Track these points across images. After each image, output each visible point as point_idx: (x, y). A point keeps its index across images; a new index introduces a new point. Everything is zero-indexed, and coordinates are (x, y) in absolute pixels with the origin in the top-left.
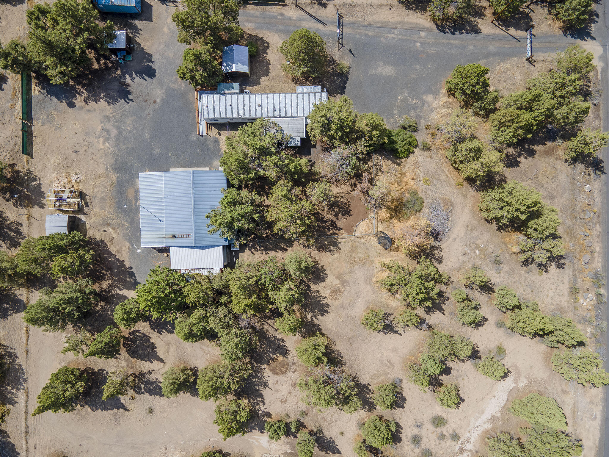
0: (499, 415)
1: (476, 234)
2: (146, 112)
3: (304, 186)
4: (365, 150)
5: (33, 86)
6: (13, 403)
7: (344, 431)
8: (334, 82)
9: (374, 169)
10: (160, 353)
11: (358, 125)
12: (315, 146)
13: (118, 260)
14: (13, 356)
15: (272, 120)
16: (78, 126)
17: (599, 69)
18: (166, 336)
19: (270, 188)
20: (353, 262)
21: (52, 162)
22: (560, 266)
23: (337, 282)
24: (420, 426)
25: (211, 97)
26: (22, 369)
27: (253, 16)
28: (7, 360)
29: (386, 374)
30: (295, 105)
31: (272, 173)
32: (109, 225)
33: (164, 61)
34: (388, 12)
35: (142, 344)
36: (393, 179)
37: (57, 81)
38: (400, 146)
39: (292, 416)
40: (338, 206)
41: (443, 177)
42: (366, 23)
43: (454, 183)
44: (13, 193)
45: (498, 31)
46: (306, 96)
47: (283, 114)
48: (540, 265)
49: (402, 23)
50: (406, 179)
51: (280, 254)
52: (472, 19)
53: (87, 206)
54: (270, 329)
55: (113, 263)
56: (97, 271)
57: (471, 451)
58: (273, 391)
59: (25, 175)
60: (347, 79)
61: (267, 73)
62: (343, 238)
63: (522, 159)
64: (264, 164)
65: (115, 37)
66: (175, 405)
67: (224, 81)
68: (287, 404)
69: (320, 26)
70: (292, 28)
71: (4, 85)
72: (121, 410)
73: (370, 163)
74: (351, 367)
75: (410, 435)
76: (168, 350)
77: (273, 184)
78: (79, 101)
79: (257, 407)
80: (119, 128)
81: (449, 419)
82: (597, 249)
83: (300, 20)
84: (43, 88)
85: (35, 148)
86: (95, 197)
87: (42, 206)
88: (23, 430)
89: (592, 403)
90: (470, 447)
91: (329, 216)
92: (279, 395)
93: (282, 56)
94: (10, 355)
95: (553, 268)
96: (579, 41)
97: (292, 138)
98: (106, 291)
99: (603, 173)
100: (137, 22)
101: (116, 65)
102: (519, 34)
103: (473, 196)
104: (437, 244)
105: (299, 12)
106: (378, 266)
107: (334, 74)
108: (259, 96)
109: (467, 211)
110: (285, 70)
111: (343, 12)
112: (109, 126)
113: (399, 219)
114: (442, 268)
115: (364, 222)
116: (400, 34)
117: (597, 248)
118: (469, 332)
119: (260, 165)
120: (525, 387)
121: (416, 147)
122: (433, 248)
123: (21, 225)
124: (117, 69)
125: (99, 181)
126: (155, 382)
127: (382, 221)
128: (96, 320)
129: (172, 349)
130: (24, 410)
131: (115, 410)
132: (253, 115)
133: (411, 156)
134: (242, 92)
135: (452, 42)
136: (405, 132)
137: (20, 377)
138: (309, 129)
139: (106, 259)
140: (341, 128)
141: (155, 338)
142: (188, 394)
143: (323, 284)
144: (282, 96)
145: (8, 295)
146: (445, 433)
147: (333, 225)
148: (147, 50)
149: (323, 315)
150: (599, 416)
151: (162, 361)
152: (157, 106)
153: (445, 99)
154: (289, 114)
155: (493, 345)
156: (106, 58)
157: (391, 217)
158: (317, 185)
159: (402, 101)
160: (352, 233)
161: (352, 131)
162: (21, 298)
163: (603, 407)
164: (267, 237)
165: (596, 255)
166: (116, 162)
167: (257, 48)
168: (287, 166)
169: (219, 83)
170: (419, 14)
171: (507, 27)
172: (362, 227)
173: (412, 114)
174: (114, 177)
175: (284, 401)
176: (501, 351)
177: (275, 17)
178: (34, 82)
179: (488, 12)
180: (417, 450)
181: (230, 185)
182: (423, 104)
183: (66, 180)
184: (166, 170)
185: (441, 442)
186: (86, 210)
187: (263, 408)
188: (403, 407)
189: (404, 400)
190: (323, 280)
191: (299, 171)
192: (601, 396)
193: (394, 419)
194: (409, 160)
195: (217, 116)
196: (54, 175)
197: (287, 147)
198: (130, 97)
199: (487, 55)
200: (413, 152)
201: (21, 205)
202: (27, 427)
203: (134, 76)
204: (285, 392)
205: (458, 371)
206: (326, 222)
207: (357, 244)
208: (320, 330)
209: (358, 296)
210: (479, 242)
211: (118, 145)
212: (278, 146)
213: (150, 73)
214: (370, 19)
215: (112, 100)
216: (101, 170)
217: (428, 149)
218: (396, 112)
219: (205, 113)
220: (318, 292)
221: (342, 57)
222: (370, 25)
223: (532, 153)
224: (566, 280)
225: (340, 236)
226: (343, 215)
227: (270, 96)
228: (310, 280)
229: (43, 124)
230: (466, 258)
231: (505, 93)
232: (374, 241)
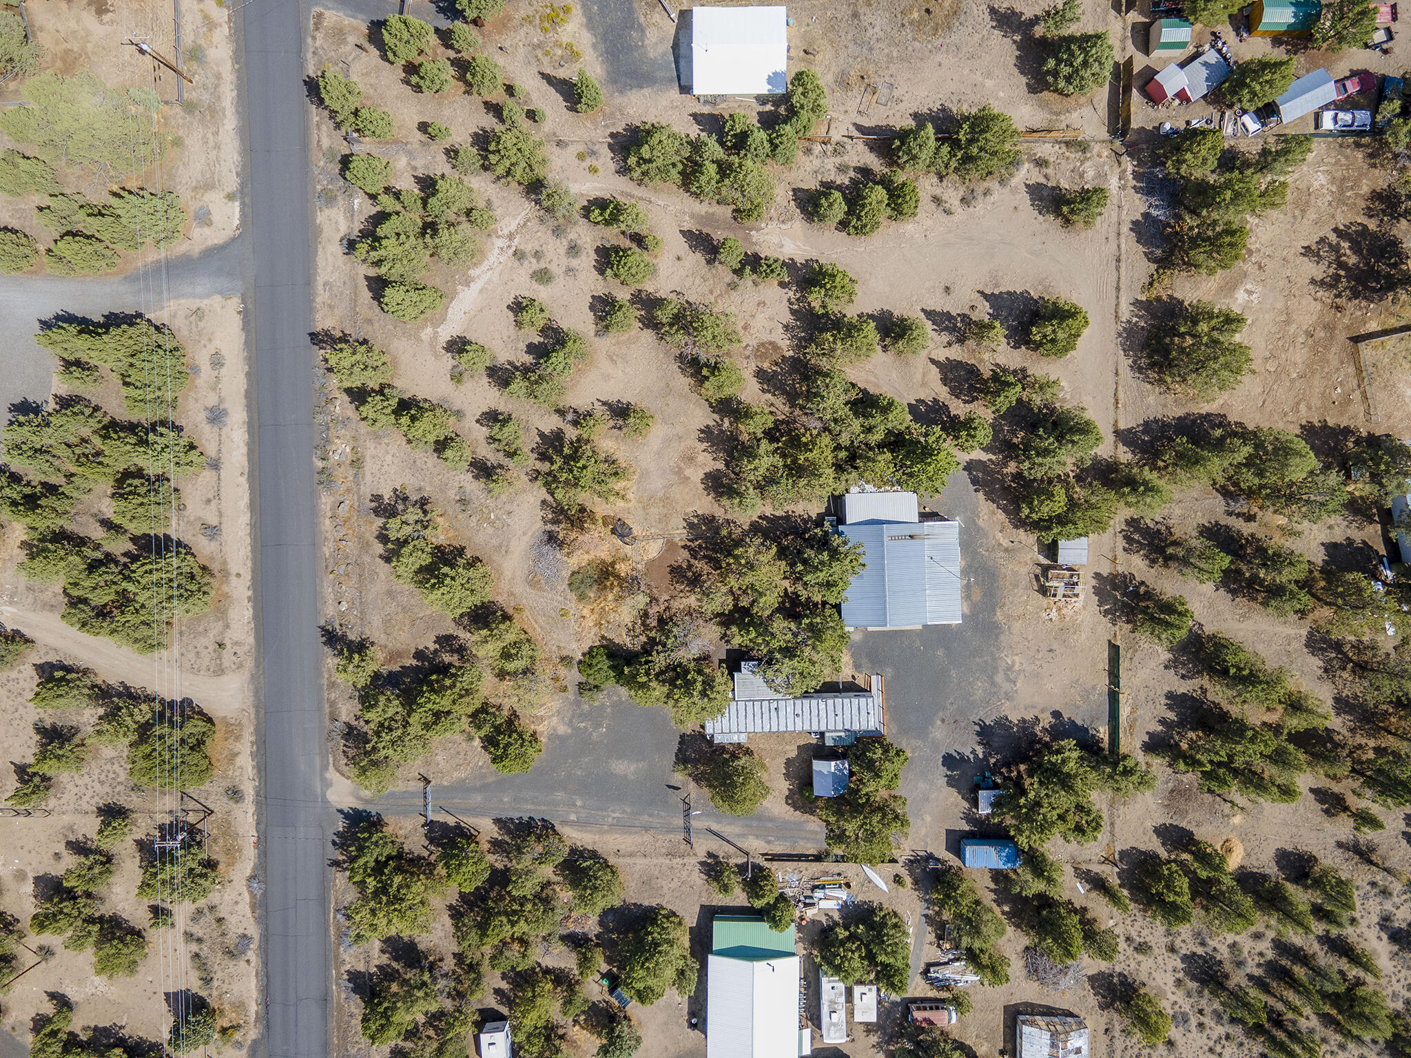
0: (459, 288)
1: (494, 542)
2: (955, 707)
3: (735, 606)
4: (655, 656)
5: (1106, 739)
6: (1137, 303)
7: (677, 263)
8: (694, 751)
9: (638, 631)
10: (935, 373)
11: (666, 689)
12: (721, 661)
13: (993, 501)
14: (1137, 368)
15: (779, 696)
16: (1049, 686)
17: (331, 768)
18: (926, 395)
19: (783, 602)
20: (666, 500)
21: (1084, 636)
22: (377, 498)
23: (688, 472)
24: (569, 270)
25: (864, 727)
26: (1124, 350)
27: (808, 839)
28: (1143, 362)
29: (618, 343)
30: (750, 716)
31: (780, 625)
32: (1006, 550)
33: (930, 777)
34: (622, 847)
35: (960, 384)
36: (612, 617)
37: (1069, 743)
38: (604, 663)
39: (750, 283)
40: (688, 579)
41: (541, 620)
42: (652, 832)
43: (527, 613)
44: (1135, 593)
45: (469, 821)
46: (734, 729)
47: (765, 704)
48: (405, 499)
49: (601, 833)
50: (594, 617)
51: (768, 511)
52: (507, 838)
53: (1037, 577)
54: (782, 406)
55: (999, 497)
56: (1022, 486)
57: (499, 237)
58: (777, 318)
59: (1119, 617)
60: (677, 755)
61: (789, 763)
62: (680, 534)
63: (432, 647)
64: (789, 636)
65: (993, 805)
66: (914, 299)
67: (847, 748)
68: (757, 300)
69: (715, 827)
70: (755, 824)
71: (1147, 739)
72: (988, 291)
73: (643, 639)
74: (667, 353)
75: (583, 257)
76: (924, 375)
77: (778, 610)
78: (1046, 720)
79: (798, 295)
80: (993, 684)
81: (528, 280)
82: (327, 522)
83: (744, 835)
84: (1093, 736)
85: (1106, 654)
86: (1026, 588)
87: (1097, 576)
88: (1123, 264)
89: (330, 307)
90: (500, 243)
91: (699, 565)
92: (768, 312)
93: (768, 784)
94: (1140, 370)
95: (387, 495)
96: (360, 807)
97: (753, 672)
98: (1008, 458)
99: (323, 628)
100: (967, 828)
101: (995, 770)
102: (441, 817)
103: (498, 594)
104: (549, 527)
105: (744, 845)
106: (630, 496)
107: (695, 762)
108: (799, 728)
109: (508, 574)
110: (763, 766)
111: (684, 847)
112: (1007, 686)
113: (603, 562)
114: (543, 494)
115: (651, 557)
116: (604, 817)
117: (327, 524)
118: (502, 403)
119: (795, 635)
120: (423, 328)
121: (580, 662)
122: (555, 522)
123: (1125, 550)
124: (994, 764)
125: (1021, 611)
126: (942, 330)
127: (625, 559)
128: (1024, 417)
129: (918, 377)
130: (1122, 292)
131: (996, 292)
132: (806, 702)
133: (586, 650)
134: (822, 734)
135: (532, 807)
136: (596, 683)
137: (1127, 339)
138: (730, 684)
139: (1011, 502)
140: (689, 685)
141: (943, 393)
142: (896, 313)
143: (707, 470)
144: (767, 729)
145: (1143, 451)
146: (534, 261)
147: (694, 553)
148: (954, 791)
149: (708, 426)
150: (320, 288)
151: (933, 361)
152: (941, 714)
153: (540, 728)
154: (757, 704)
155: (468, 385)
156: (1010, 778)
157: (613, 564)
158: (719, 610)
159: (601, 725)
160: (668, 541)
161: (672, 683)
162: (1125, 449)
163: (313, 300)
164: (787, 535)
165: (329, 514)
166: (997, 636)
167: (802, 794)
168: (759, 635)
169: (853, 745)
170: (579, 844)
171: (458, 826)
172: (654, 550)
173: (586, 707)
174: (999, 616)
175: (762, 304)
176: (457, 377)
177: (778, 838)
178: (1105, 744)
179: (486, 846)
180: (572, 236)
181: (837, 607)
182: (571, 721)
183: (1064, 611)
184: (925, 626)
185: (538, 248)
186: (1038, 571)
187: (791, 294)
188: (593, 297)
189: (592, 307)
190: (708, 476)
191: (744, 627)
192: (318, 316)
193: (605, 279)
194: (590, 644)
195: (855, 701)
196: (1080, 618)
197: (760, 660)
198: (977, 728)
199: (484, 788)
200: (584, 655)
201: (1125, 576)
202: (1118, 269)
203: (971, 756)
204: (760, 317)
205: (516, 349)
206: (705, 557)
207: (660, 526)
208: (711, 405)
209: (658, 453)
210: (490, 530)
211: (994, 659)
212: (771, 660)
213: (949, 761)
214: (647, 838)
215: (1003, 723)
216: (1017, 626)
217: (563, 659)
218: (609, 710)
219: (871, 704)
220: (714, 459)
221: (685, 784)
222: (647, 829)
223: (419, 655)
224: (368, 478)
225: (684, 537)
226: (680, 567)
227: (782, 729)
228: (726, 475)
229: (1094, 687)
230: (508, 507)
231: (459, 737)
232: (637, 530)
